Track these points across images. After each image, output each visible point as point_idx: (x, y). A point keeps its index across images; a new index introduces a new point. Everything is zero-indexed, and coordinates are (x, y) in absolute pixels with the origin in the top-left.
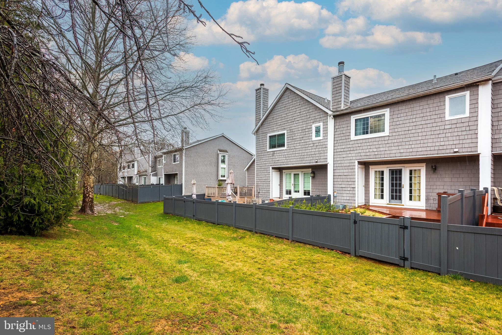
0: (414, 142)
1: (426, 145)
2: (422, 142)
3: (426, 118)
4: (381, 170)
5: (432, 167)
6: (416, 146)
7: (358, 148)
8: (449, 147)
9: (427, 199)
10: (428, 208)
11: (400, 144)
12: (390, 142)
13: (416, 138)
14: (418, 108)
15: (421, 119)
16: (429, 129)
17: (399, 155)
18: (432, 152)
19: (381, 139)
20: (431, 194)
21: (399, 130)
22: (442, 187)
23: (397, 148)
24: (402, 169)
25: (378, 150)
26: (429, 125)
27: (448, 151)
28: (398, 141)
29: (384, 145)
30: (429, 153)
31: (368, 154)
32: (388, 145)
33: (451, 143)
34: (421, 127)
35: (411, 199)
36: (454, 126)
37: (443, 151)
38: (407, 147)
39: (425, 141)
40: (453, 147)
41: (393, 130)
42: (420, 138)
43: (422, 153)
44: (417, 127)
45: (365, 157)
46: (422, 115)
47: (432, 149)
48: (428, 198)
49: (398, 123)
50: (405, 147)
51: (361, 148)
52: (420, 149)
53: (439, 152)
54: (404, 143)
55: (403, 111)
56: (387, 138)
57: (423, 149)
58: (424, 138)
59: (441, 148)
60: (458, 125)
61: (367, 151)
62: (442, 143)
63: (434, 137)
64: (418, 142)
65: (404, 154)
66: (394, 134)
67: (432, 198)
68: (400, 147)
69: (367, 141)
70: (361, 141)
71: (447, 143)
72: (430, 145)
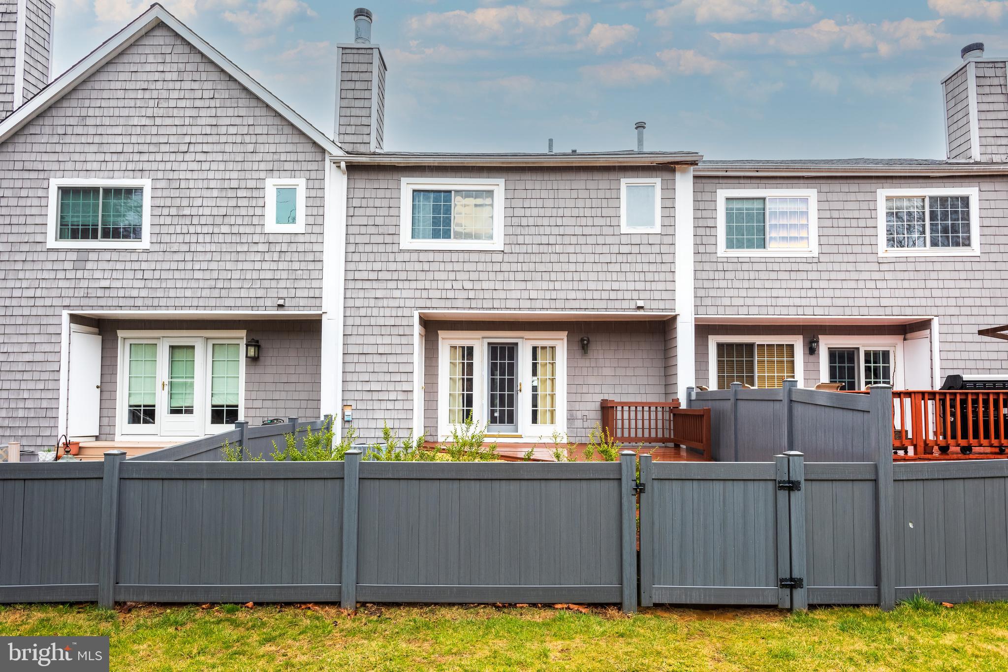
0: (560, 276)
1: (583, 286)
2: (576, 277)
3: (583, 221)
4: (467, 343)
5: (582, 340)
6: (565, 286)
7: (421, 276)
8: (628, 295)
9: (571, 419)
10: (573, 440)
11: (528, 276)
12: (505, 267)
13: (565, 267)
14: (567, 194)
15: (572, 221)
16: (589, 249)
17: (528, 304)
18: (597, 304)
19: (483, 257)
20: (577, 406)
21: (528, 240)
22: (597, 389)
23: (522, 285)
24: (517, 344)
25: (478, 286)
26: (590, 240)
27: (625, 305)
28: (525, 267)
29: (492, 276)
30: (590, 304)
31: (450, 294)
32: (500, 276)
33: (631, 286)
34: (574, 240)
35: (535, 420)
36: (635, 249)
37: (618, 304)
38: (545, 286)
39: (584, 276)
40: (635, 295)
41: (513, 239)
42: (572, 267)
43: (576, 304)
44: (567, 240)
45: (442, 303)
46: (575, 212)
47: (597, 295)
48: (572, 415)
49: (524, 222)
50: (539, 285)
51: (430, 276)
52: (572, 295)
53: (611, 304)
54: (537, 276)
55: (536, 194)
56: (499, 258)
57: (580, 295)
58: (580, 267)
59: (613, 295)
60: (644, 249)
61: (448, 285)
62: (615, 286)
63: (598, 267)
64: (569, 276)
65: (538, 304)
66: (517, 249)
67: (579, 415)
68: (530, 285)
69: (447, 257)
70: (430, 256)
71: (623, 286)
72: (592, 286)
